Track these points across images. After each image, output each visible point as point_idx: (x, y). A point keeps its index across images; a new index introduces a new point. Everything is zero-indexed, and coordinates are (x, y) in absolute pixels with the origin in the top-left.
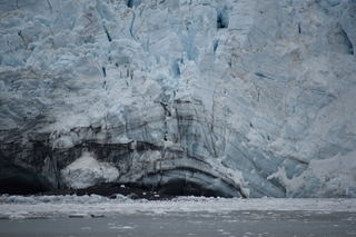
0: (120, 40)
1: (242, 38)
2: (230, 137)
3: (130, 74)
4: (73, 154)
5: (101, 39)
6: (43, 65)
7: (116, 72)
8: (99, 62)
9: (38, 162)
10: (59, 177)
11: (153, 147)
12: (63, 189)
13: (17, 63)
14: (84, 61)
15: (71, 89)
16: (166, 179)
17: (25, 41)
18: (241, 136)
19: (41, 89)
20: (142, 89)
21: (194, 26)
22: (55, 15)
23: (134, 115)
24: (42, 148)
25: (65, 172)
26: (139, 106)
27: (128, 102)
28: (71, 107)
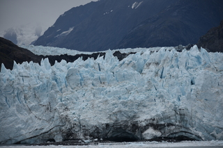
0: (160, 90)
1: (200, 88)
2: (197, 121)
3: (164, 101)
4: (146, 128)
5: (153, 89)
6: (135, 99)
7: (159, 100)
8: (153, 97)
9: (134, 131)
10: (141, 135)
11: (172, 125)
12: (143, 140)
13: (126, 98)
14: (148, 97)
15: (144, 106)
16: (177, 135)
17: (128, 91)
18: (201, 120)
19: (134, 107)
20: (168, 106)
21: (184, 84)
22: (137, 82)
23: (166, 114)
24: (135, 126)
25: (143, 134)
26: (167, 111)
27: (164, 110)
28: (144, 112)
